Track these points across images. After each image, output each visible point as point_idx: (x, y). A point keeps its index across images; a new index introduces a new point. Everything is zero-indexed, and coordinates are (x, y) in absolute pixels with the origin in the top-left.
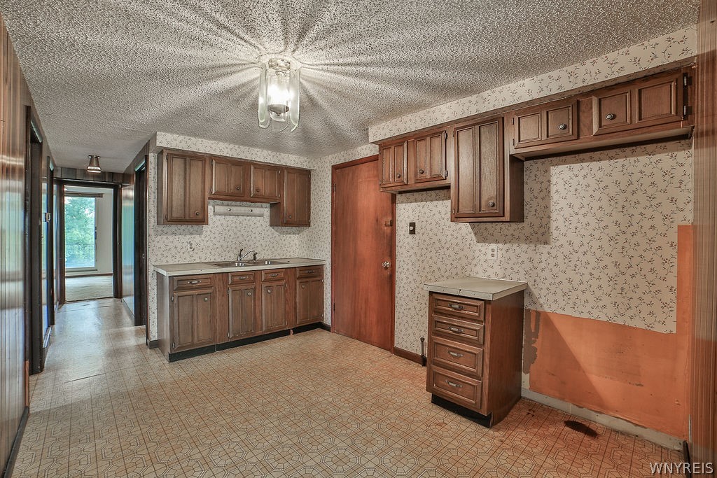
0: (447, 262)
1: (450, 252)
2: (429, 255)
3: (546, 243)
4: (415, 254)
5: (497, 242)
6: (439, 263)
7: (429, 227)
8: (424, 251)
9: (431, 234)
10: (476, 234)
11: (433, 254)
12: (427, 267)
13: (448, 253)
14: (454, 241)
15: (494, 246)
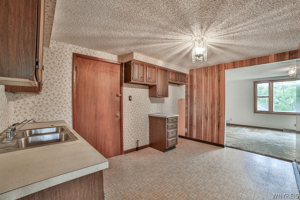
0: (143, 110)
1: (144, 107)
2: (137, 108)
3: (164, 103)
4: (132, 109)
5: (155, 103)
6: (140, 111)
7: (136, 98)
8: (135, 107)
9: (137, 100)
10: (150, 101)
11: (138, 108)
12: (136, 113)
13: (143, 107)
14: (145, 103)
15: (155, 104)
